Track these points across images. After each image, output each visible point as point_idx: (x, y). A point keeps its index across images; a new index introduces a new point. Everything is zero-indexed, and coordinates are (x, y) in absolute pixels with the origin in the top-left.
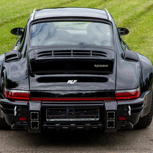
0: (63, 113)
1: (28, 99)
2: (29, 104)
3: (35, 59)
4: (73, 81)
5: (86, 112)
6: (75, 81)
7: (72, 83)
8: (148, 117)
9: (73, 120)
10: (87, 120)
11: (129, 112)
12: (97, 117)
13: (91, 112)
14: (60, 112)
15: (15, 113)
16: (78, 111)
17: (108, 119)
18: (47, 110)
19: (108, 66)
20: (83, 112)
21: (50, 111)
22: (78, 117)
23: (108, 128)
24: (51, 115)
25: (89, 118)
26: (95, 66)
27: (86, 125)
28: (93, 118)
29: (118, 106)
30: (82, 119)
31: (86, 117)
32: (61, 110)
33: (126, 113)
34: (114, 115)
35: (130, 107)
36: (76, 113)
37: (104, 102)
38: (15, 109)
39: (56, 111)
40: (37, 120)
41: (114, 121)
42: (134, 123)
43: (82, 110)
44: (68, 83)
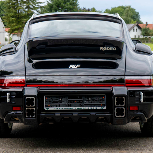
0: (64, 101)
1: (24, 85)
2: (24, 90)
3: (33, 40)
4: (75, 65)
5: (91, 100)
7: (74, 68)
9: (75, 108)
10: (92, 109)
11: (142, 100)
12: (104, 105)
13: (97, 99)
14: (60, 99)
15: (8, 100)
16: (81, 99)
17: (117, 106)
18: (46, 97)
19: (116, 49)
20: (88, 100)
21: (49, 99)
22: (81, 106)
23: (116, 116)
24: (49, 103)
25: (94, 106)
26: (101, 48)
27: (91, 115)
28: (99, 106)
29: (128, 92)
30: (86, 107)
31: (91, 106)
32: (62, 97)
33: (137, 101)
34: (124, 101)
35: (142, 94)
36: (79, 101)
37: (112, 87)
38: (8, 94)
39: (56, 99)
40: (33, 107)
41: (124, 108)
42: (148, 117)
43: (86, 97)
44: (70, 67)
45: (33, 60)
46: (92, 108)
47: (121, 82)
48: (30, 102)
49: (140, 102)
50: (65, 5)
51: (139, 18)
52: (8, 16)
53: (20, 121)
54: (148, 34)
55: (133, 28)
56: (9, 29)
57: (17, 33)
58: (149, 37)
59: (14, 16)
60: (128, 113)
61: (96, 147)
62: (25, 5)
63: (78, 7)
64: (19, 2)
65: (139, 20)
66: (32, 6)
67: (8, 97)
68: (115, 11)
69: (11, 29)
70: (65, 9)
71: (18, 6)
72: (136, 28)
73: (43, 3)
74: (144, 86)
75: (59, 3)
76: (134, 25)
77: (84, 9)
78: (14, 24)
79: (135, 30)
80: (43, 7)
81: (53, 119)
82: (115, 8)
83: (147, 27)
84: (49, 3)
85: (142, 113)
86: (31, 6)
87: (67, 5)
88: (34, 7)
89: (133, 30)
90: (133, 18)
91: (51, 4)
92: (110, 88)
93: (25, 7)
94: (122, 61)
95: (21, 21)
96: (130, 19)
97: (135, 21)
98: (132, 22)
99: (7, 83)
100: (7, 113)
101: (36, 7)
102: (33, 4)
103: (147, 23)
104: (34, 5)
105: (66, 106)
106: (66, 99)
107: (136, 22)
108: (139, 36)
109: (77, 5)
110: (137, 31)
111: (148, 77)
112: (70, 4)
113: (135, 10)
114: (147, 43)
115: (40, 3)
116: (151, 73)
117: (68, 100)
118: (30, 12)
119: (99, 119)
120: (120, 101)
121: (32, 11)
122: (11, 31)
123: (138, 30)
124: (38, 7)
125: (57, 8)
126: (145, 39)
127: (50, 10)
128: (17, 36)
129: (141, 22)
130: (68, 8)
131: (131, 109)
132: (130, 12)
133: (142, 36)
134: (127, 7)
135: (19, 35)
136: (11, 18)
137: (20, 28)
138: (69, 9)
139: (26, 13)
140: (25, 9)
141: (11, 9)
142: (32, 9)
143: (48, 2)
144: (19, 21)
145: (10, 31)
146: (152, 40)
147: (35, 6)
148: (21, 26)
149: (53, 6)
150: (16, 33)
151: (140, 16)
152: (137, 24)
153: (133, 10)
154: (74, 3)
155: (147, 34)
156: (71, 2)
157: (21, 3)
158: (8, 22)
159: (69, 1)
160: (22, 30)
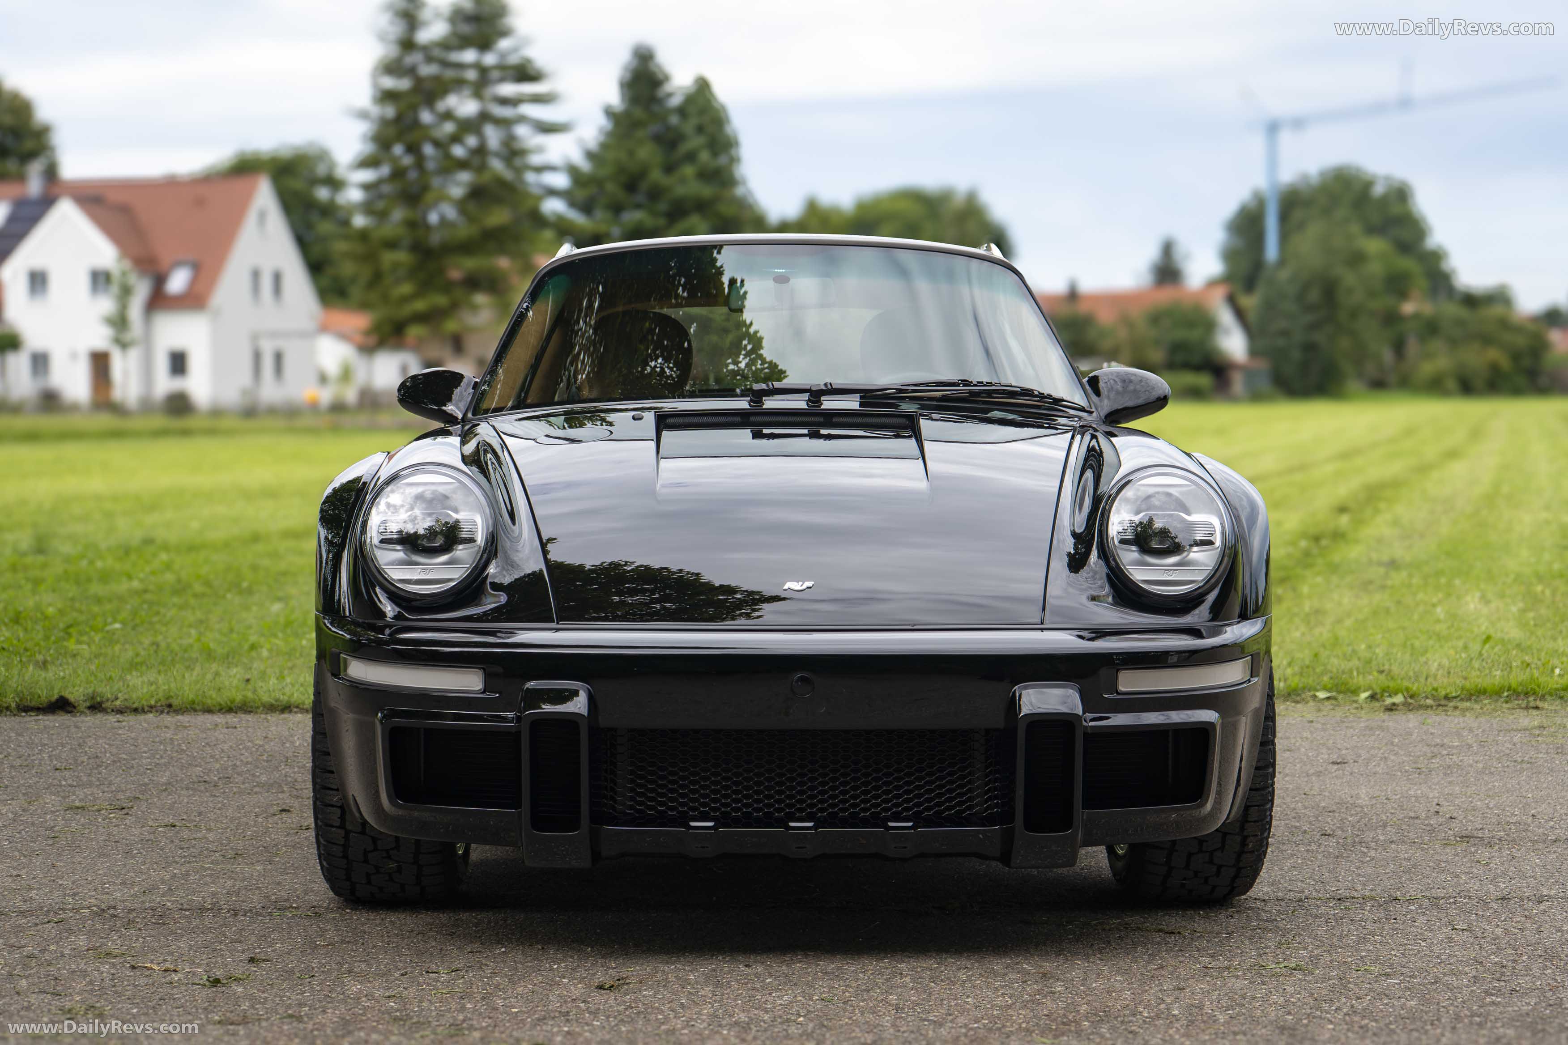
50: (673, 180)
75: (638, 172)
78: (405, 289)
87: (684, 182)
95: (440, 272)
112: (699, 176)
115: (550, 169)
125: (623, 196)
130: (685, 200)
137: (439, 313)
144: (428, 273)
148: (442, 301)
154: (716, 171)
159: (691, 157)
160: (451, 326)
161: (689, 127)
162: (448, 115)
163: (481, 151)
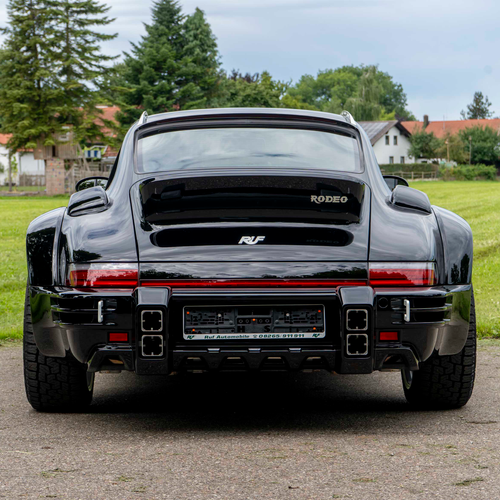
0: (227, 320)
1: (134, 283)
2: (135, 294)
4: (253, 237)
5: (291, 316)
6: (260, 238)
7: (251, 243)
8: (464, 366)
9: (255, 336)
10: (293, 337)
11: (407, 317)
12: (320, 330)
14: (220, 315)
15: (100, 318)
16: (268, 314)
17: (350, 329)
18: (186, 309)
19: (346, 199)
20: (283, 316)
21: (195, 314)
22: (267, 330)
23: (349, 354)
24: (195, 324)
25: (298, 331)
26: (313, 198)
27: (290, 351)
28: (309, 331)
29: (375, 299)
30: (280, 334)
31: (291, 330)
32: (223, 311)
33: (397, 320)
34: (366, 320)
35: (408, 302)
36: (264, 319)
37: (338, 288)
38: (100, 303)
39: (209, 314)
40: (158, 333)
41: (366, 336)
42: (421, 356)
43: (278, 311)
44: (241, 242)
45: (153, 226)
46: (293, 335)
47: (359, 277)
48: (152, 320)
49: (404, 321)
50: (180, 64)
51: (403, 104)
52: (7, 98)
53: (126, 366)
54: (431, 152)
55: (385, 133)
56: (11, 135)
57: (33, 148)
58: (434, 162)
59: (26, 97)
60: (375, 347)
61: (300, 429)
62: (59, 66)
63: (218, 70)
64: (40, 56)
65: (402, 109)
66: (81, 66)
67: (100, 310)
68: (329, 82)
69: (17, 138)
70: (179, 76)
71: (37, 69)
72: (393, 133)
73: (112, 58)
74: (413, 286)
75: (162, 60)
76: (386, 123)
77: (235, 74)
78: (26, 122)
79: (391, 140)
80: (113, 70)
81: (204, 361)
82: (330, 72)
83: (428, 131)
84: (131, 60)
85: (408, 348)
86: (76, 69)
87: (186, 65)
88: (85, 69)
89: (383, 139)
90: (385, 102)
91: (137, 62)
92: (333, 290)
93: (57, 70)
94: (361, 228)
95: (45, 113)
96: (376, 106)
97: (389, 111)
98: (383, 117)
99: (92, 278)
100: (95, 348)
101: (91, 71)
102: (82, 62)
103: (426, 118)
104: (86, 65)
105: (233, 332)
106: (232, 315)
107: (392, 114)
108: (403, 158)
109: (215, 64)
110: (396, 143)
111: (423, 266)
112: (194, 62)
113: (389, 77)
114: (426, 180)
115: (105, 58)
116: (429, 256)
117: (239, 317)
118: (74, 86)
119: (310, 361)
120: (357, 319)
121: (80, 81)
122: (17, 142)
123: (401, 140)
124: (98, 70)
125: (154, 73)
126: (421, 166)
127: (134, 79)
128: (36, 158)
129: (410, 115)
130: (187, 75)
131: (381, 339)
132: (375, 83)
133: (413, 158)
134: (367, 71)
135: (42, 156)
136: (17, 106)
137: (43, 135)
138: (190, 77)
139: (63, 89)
140: (58, 77)
141: (15, 77)
142: (79, 76)
143: (128, 55)
144: (39, 114)
145: (13, 143)
146: (443, 172)
147: (90, 69)
148: (45, 129)
149: (142, 66)
150: (32, 150)
151: (405, 96)
152: (396, 121)
153: (384, 78)
154: (205, 59)
155: (427, 151)
156: (198, 54)
157: (45, 60)
158: (7, 115)
159: (190, 52)
160: (49, 141)
161: (189, 36)
162: (50, 30)
163: (68, 49)
